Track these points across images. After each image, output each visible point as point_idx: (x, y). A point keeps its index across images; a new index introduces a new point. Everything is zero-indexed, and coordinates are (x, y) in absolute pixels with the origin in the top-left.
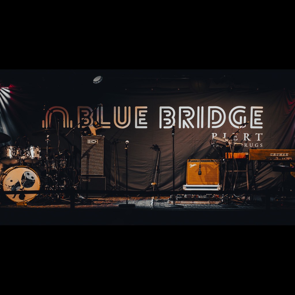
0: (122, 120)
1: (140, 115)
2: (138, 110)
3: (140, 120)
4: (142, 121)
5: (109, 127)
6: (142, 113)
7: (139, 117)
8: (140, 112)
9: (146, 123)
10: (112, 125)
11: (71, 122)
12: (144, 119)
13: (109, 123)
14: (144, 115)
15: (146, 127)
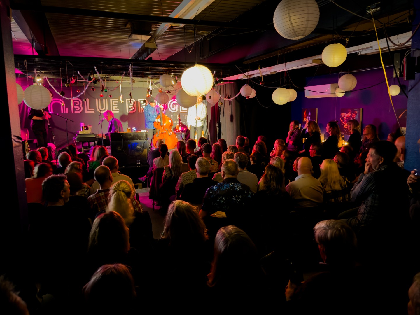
0: (102, 107)
1: (114, 104)
2: (113, 101)
3: (114, 107)
4: (115, 108)
5: (94, 112)
6: (115, 103)
7: (113, 106)
8: (114, 102)
9: (118, 109)
10: (96, 110)
11: (67, 109)
12: (117, 107)
13: (94, 109)
14: (117, 104)
15: (118, 112)
